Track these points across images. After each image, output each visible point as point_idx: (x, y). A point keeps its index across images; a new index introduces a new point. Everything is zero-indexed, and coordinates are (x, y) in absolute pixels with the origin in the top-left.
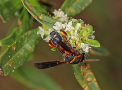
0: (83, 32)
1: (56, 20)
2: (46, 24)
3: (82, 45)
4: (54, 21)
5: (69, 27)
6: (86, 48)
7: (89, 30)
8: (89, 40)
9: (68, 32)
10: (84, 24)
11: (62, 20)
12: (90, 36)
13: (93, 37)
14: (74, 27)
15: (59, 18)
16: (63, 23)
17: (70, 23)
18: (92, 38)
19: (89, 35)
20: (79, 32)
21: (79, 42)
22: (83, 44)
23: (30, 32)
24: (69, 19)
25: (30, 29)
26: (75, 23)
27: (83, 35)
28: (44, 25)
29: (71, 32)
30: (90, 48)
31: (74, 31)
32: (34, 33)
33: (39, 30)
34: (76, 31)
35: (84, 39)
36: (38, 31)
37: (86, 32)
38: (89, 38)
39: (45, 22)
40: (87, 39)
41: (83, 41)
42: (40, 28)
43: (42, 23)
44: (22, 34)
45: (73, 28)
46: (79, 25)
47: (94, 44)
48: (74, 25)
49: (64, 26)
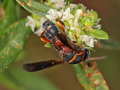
0: (85, 21)
1: (50, 7)
2: (36, 13)
3: (85, 38)
4: (47, 8)
5: (66, 15)
6: (90, 41)
7: (93, 17)
8: (93, 30)
9: (65, 21)
10: (87, 9)
11: (57, 6)
12: (95, 25)
13: (99, 26)
14: (73, 14)
15: (53, 3)
16: (58, 10)
17: (68, 10)
18: (97, 28)
19: (93, 24)
20: (80, 21)
21: (81, 34)
22: (86, 36)
23: (16, 24)
24: (67, 4)
25: (16, 20)
26: (74, 9)
27: (86, 24)
28: (34, 14)
29: (70, 22)
30: (96, 41)
31: (73, 19)
32: (22, 25)
33: (28, 20)
34: (76, 20)
35: (87, 30)
36: (26, 22)
37: (89, 20)
38: (93, 28)
39: (35, 9)
40: (91, 29)
41: (85, 32)
42: (29, 18)
43: (31, 12)
44: (6, 27)
45: (71, 16)
46: (79, 12)
47: (100, 36)
48: (73, 12)
49: (60, 14)
